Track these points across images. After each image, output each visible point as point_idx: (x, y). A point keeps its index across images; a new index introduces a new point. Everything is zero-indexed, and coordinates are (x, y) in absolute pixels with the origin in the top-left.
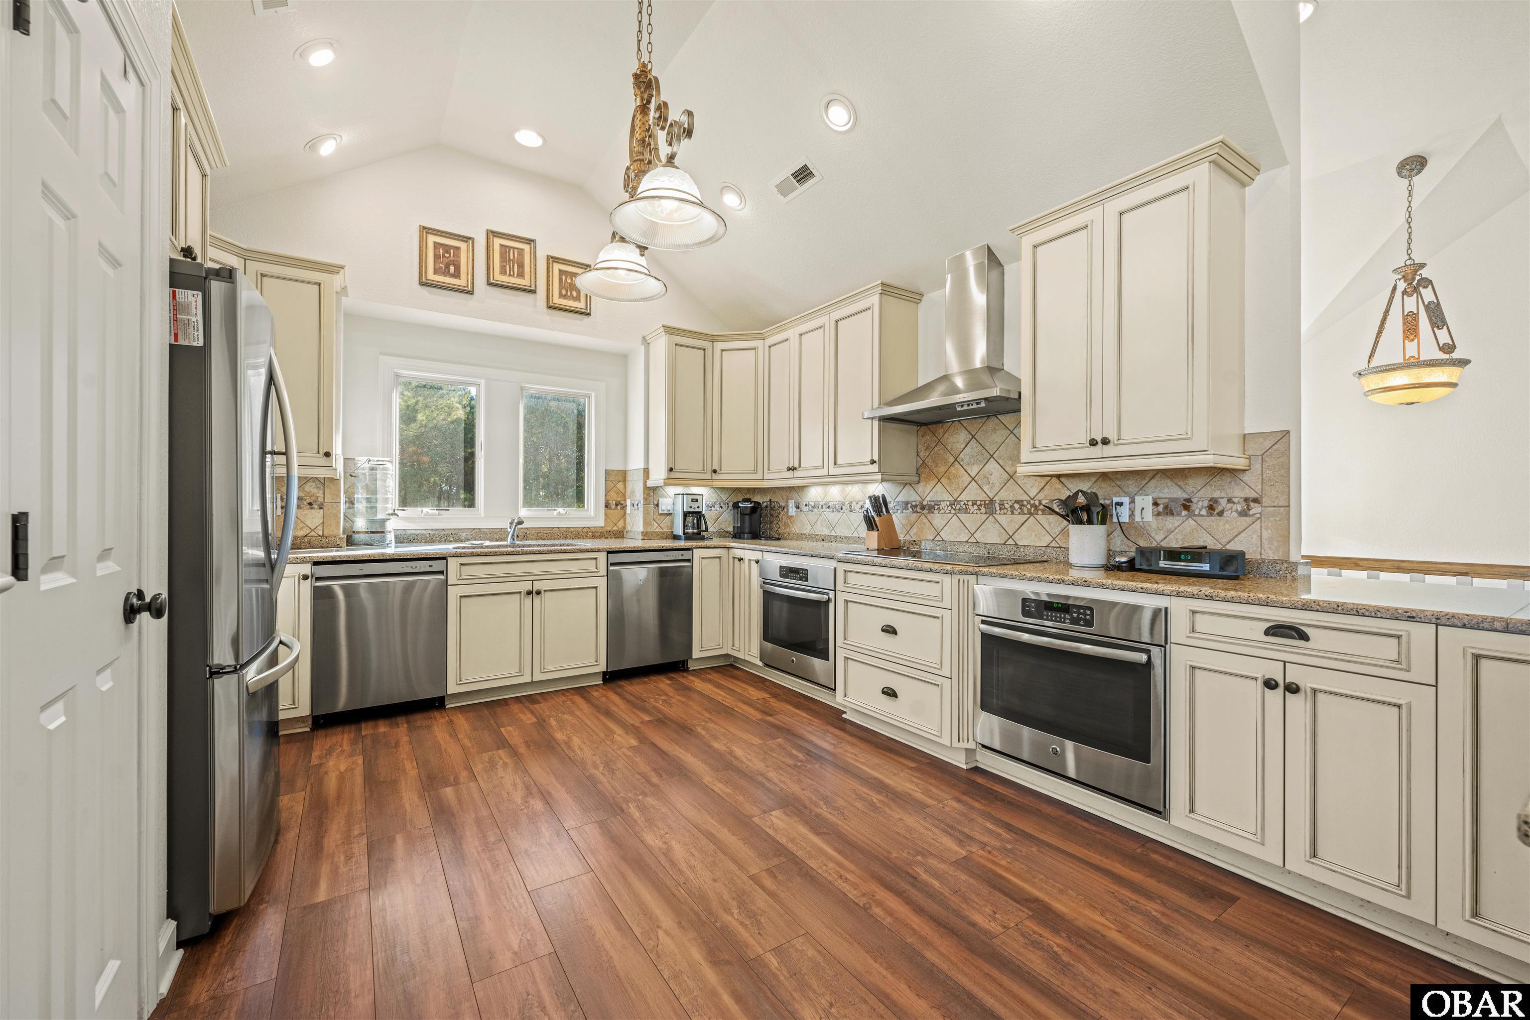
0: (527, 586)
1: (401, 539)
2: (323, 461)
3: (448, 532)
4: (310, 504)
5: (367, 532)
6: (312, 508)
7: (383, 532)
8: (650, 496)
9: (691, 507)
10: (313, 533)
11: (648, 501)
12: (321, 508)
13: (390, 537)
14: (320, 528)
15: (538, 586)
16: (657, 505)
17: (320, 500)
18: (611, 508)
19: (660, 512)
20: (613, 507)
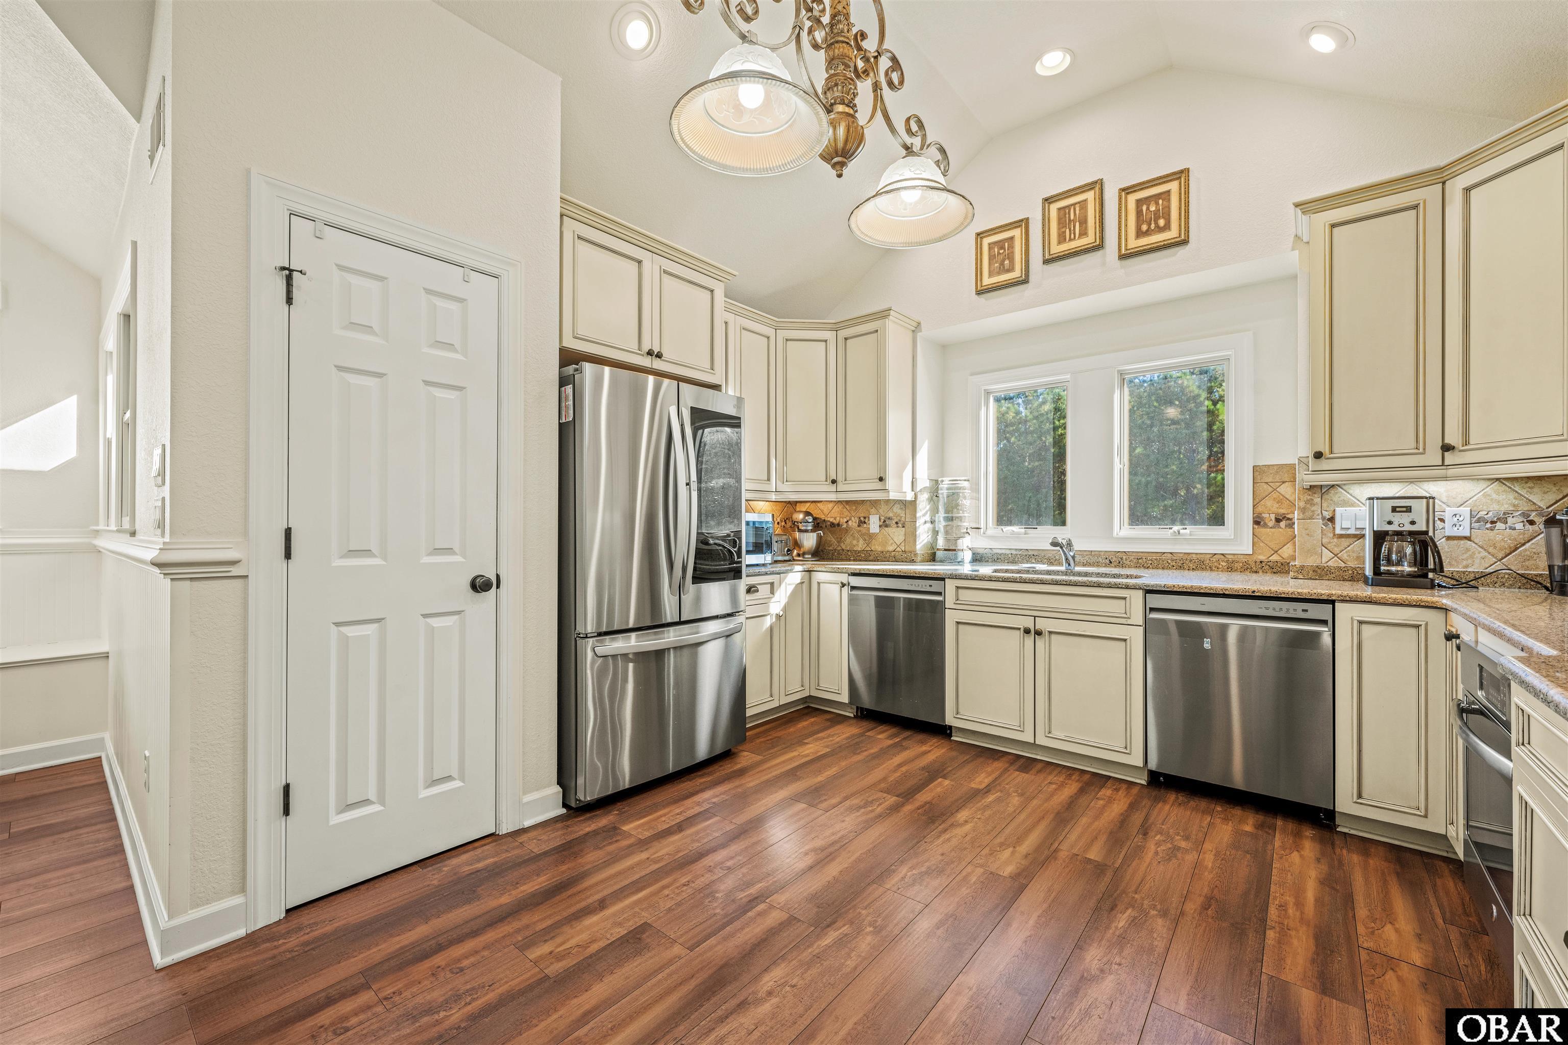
0: (1028, 623)
1: (977, 559)
2: (879, 485)
3: (1031, 553)
4: (897, 523)
5: (946, 550)
6: (898, 527)
7: (954, 550)
8: (1313, 504)
9: (1390, 523)
10: (898, 549)
11: (1308, 514)
12: (903, 527)
13: (968, 556)
14: (903, 544)
15: (1042, 624)
16: (1332, 520)
17: (903, 519)
18: (1265, 526)
19: (1338, 531)
20: (1271, 524)
